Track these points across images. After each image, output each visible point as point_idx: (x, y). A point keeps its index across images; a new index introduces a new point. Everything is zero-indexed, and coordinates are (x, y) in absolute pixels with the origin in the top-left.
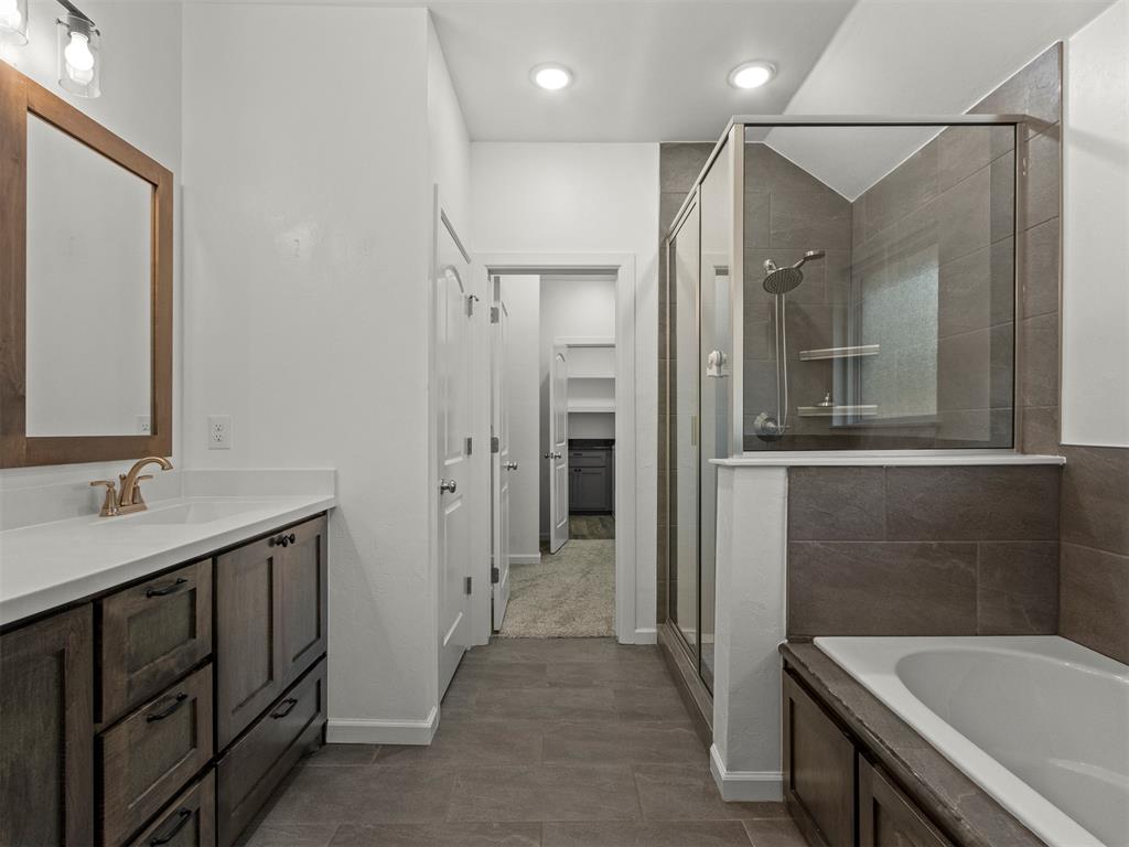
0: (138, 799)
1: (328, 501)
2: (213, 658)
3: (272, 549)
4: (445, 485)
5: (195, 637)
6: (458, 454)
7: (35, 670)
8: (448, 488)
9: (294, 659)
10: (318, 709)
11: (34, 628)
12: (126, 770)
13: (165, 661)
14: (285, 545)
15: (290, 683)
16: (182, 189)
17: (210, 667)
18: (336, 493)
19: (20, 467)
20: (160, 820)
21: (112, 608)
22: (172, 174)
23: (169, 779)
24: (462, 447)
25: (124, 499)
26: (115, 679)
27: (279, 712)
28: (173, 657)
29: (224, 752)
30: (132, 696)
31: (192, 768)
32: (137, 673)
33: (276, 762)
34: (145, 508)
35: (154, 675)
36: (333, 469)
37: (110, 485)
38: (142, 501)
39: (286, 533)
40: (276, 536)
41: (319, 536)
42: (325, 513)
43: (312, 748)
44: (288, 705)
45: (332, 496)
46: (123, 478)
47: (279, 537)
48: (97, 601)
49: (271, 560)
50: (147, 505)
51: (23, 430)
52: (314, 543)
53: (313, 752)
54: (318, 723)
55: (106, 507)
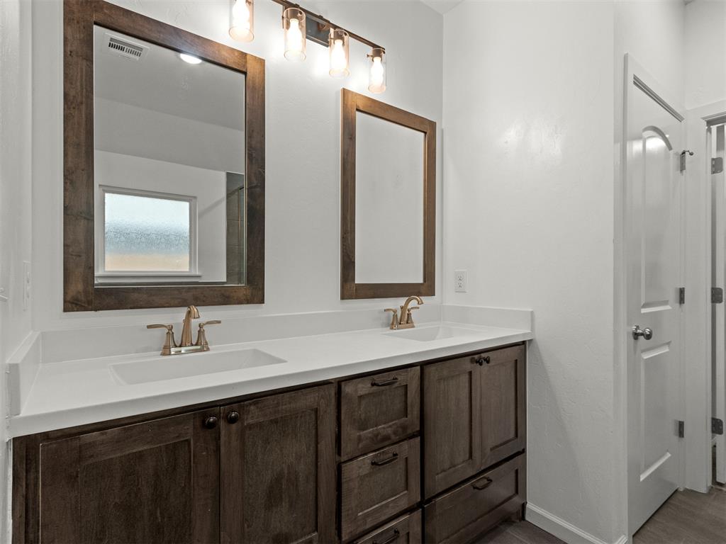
0: (366, 511)
1: (524, 335)
2: (421, 433)
3: (472, 365)
4: (639, 331)
5: (407, 417)
6: (666, 303)
7: (301, 417)
8: (642, 334)
9: (491, 449)
10: (517, 492)
11: (300, 392)
12: (356, 491)
13: (384, 428)
14: (481, 364)
15: (488, 466)
16: (442, 131)
17: (418, 439)
18: (533, 328)
19: (352, 299)
20: (380, 531)
21: (348, 389)
22: (435, 123)
23: (387, 506)
24: (672, 296)
25: (402, 321)
26: (349, 432)
27: (478, 485)
28: (390, 426)
29: (430, 500)
30: (360, 446)
31: (404, 504)
32: (365, 432)
33: (476, 519)
34: (413, 327)
35: (377, 436)
36: (531, 310)
37: (395, 312)
38: (412, 322)
39: (483, 355)
40: (476, 357)
41: (516, 361)
42: (524, 343)
43: (513, 519)
44: (485, 481)
45: (530, 331)
46: (402, 308)
47: (478, 357)
48: (340, 382)
49: (470, 373)
50: (415, 325)
51: (354, 279)
52: (512, 364)
53: (514, 522)
54: (517, 500)
55: (393, 324)
